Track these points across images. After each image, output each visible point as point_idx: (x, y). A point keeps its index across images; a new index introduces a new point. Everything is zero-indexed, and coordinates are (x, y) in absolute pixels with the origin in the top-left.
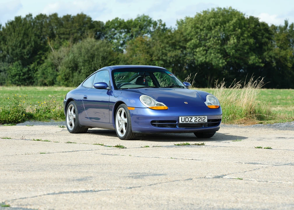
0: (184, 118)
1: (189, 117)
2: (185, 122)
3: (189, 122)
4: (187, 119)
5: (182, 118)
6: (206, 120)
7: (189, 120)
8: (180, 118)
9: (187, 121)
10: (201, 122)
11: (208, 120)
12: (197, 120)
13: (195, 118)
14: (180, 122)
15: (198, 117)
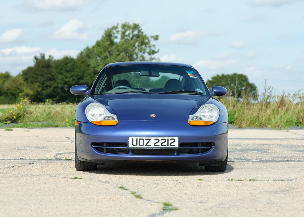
0: (137, 139)
1: (144, 138)
2: (138, 146)
3: (144, 146)
4: (141, 141)
5: (133, 139)
6: (176, 144)
7: (145, 143)
8: (130, 140)
9: (141, 143)
10: (167, 146)
11: (181, 144)
12: (159, 144)
13: (155, 140)
14: (130, 145)
15: (160, 139)
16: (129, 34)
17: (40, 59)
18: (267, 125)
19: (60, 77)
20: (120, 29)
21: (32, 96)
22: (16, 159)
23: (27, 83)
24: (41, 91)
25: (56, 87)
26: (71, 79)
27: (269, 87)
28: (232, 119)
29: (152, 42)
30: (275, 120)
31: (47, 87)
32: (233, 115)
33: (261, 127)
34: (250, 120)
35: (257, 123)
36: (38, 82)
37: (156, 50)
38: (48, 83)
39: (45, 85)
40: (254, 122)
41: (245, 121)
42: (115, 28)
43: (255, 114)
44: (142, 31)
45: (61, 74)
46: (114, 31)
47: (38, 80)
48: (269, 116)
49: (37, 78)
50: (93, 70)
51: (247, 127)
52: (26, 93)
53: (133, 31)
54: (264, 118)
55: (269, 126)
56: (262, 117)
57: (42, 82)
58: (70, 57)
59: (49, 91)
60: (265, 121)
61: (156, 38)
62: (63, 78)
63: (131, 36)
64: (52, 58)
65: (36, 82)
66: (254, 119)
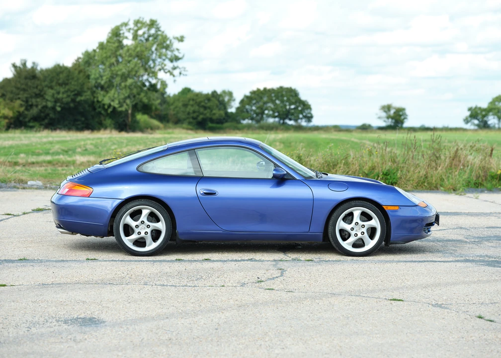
16: (144, 33)
17: (20, 67)
18: (438, 186)
19: (50, 92)
20: (131, 25)
21: (12, 118)
22: (244, 260)
23: (5, 100)
24: (23, 112)
25: (45, 107)
26: (65, 96)
27: (438, 137)
28: (394, 178)
29: (176, 45)
30: (448, 180)
31: (31, 106)
32: (394, 173)
33: (430, 190)
34: (417, 180)
35: (426, 184)
36: (19, 98)
37: (180, 56)
38: (34, 101)
39: (30, 103)
40: (422, 183)
41: (411, 182)
42: (126, 24)
43: (423, 172)
44: (162, 29)
45: (51, 88)
46: (124, 28)
47: (20, 96)
48: (441, 176)
49: (18, 94)
50: (94, 82)
51: (413, 189)
52: (4, 114)
53: (149, 30)
54: (434, 178)
55: (442, 188)
56: (432, 177)
57: (24, 99)
58: (63, 65)
59: (35, 111)
60: (435, 181)
61: (181, 39)
62: (53, 95)
63: (146, 36)
64: (37, 66)
65: (16, 99)
66: (422, 179)
